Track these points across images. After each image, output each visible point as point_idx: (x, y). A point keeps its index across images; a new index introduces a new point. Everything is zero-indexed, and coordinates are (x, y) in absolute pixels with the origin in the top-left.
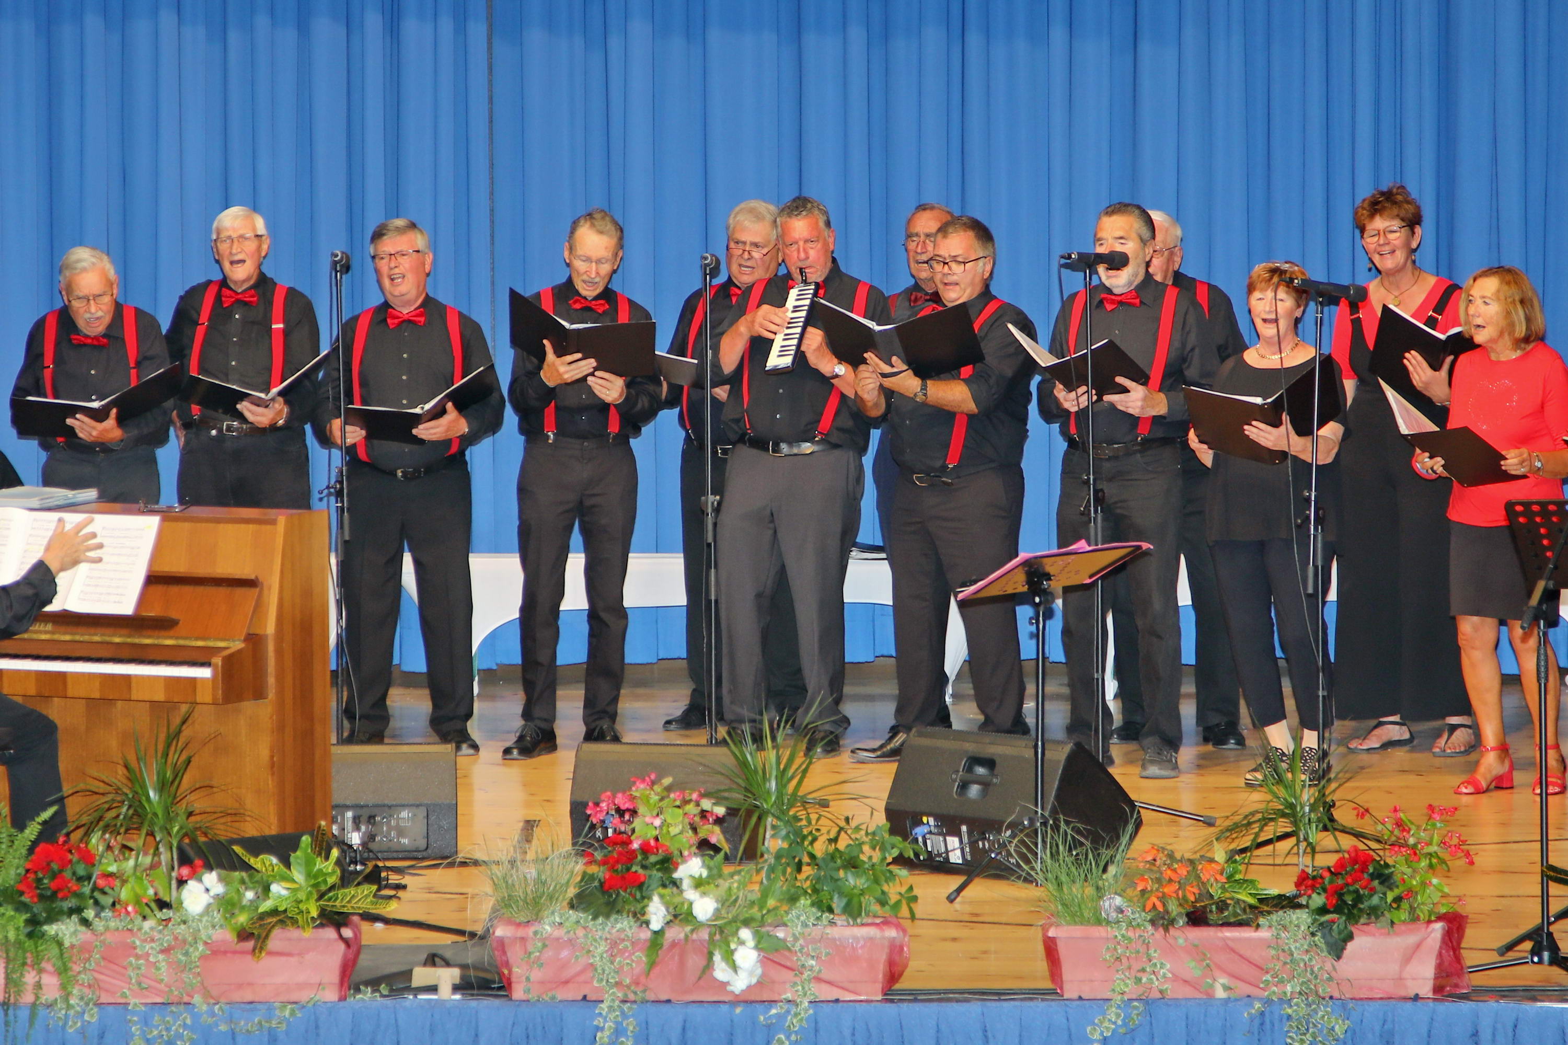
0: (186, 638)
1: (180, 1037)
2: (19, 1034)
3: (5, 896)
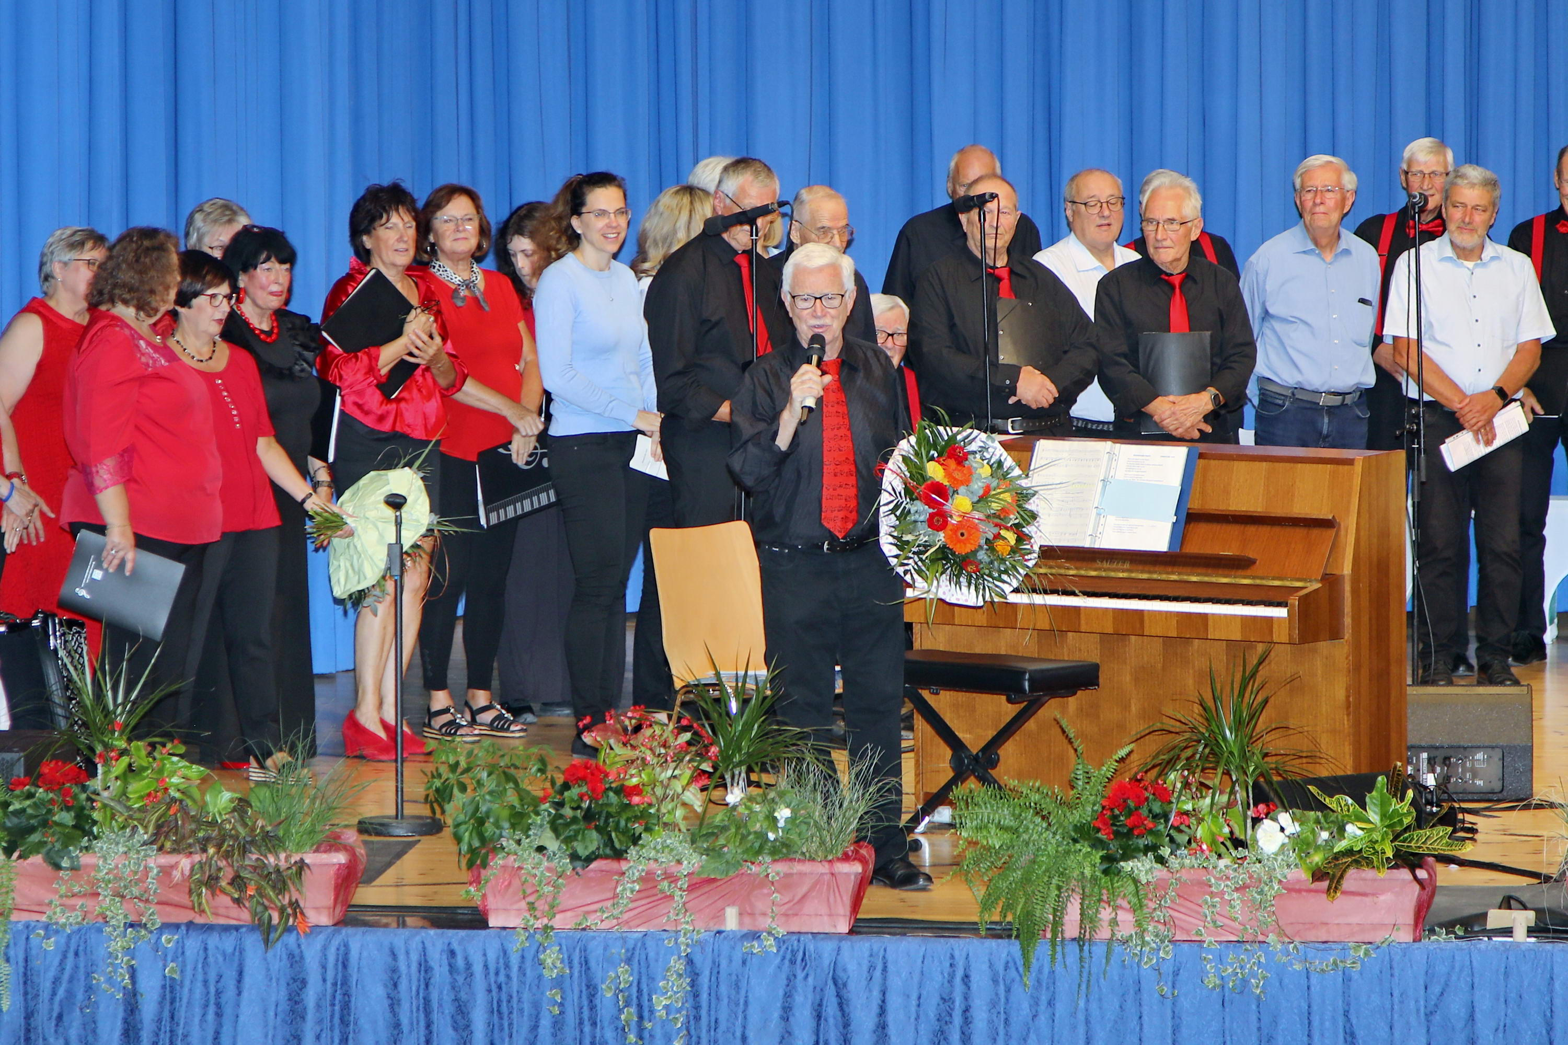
0: (1262, 578)
1: (1254, 976)
2: (1094, 970)
3: (1082, 833)
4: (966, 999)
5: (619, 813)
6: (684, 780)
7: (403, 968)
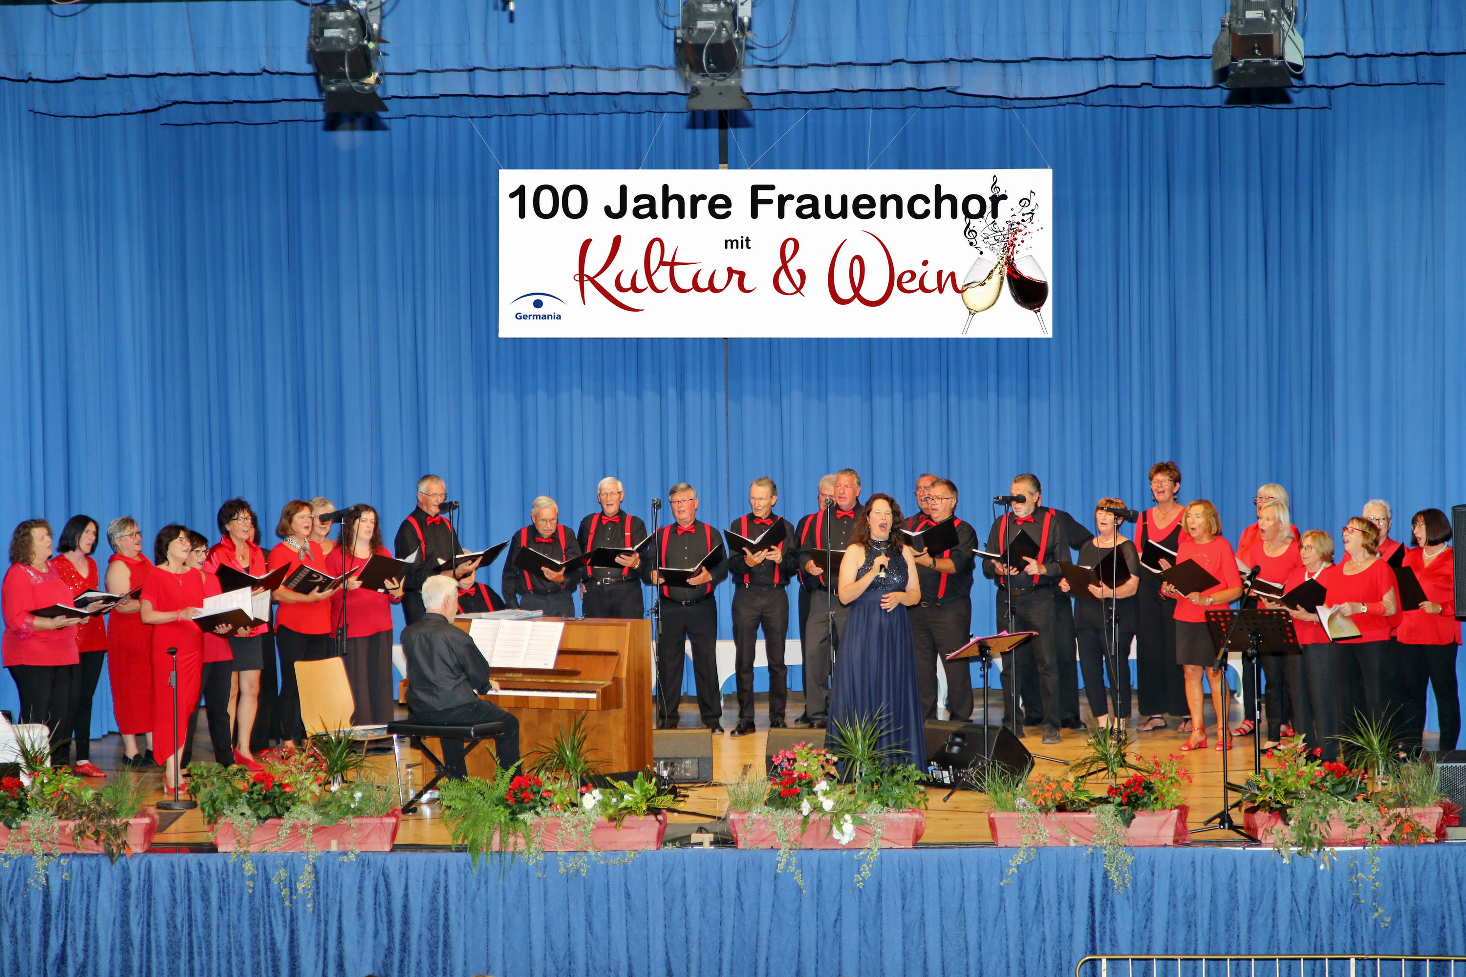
0: (584, 680)
1: (582, 867)
2: (506, 866)
3: (501, 801)
4: (446, 881)
5: (280, 797)
6: (310, 781)
7: (177, 871)
